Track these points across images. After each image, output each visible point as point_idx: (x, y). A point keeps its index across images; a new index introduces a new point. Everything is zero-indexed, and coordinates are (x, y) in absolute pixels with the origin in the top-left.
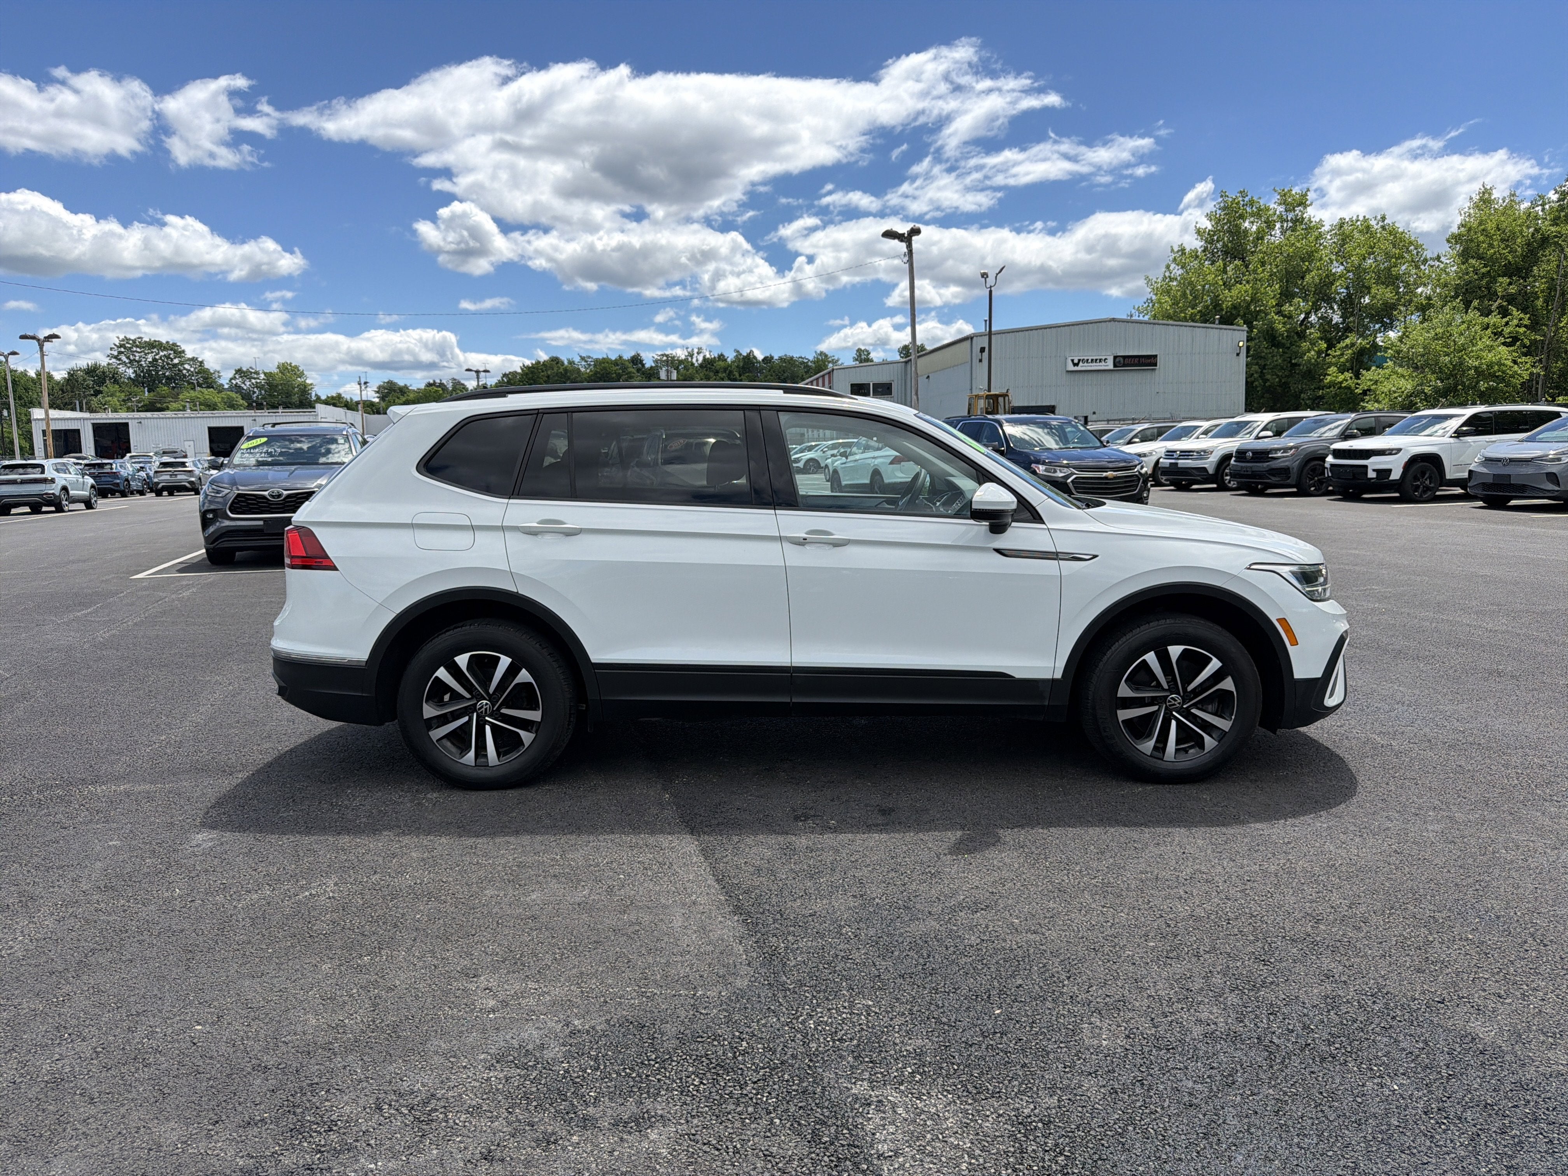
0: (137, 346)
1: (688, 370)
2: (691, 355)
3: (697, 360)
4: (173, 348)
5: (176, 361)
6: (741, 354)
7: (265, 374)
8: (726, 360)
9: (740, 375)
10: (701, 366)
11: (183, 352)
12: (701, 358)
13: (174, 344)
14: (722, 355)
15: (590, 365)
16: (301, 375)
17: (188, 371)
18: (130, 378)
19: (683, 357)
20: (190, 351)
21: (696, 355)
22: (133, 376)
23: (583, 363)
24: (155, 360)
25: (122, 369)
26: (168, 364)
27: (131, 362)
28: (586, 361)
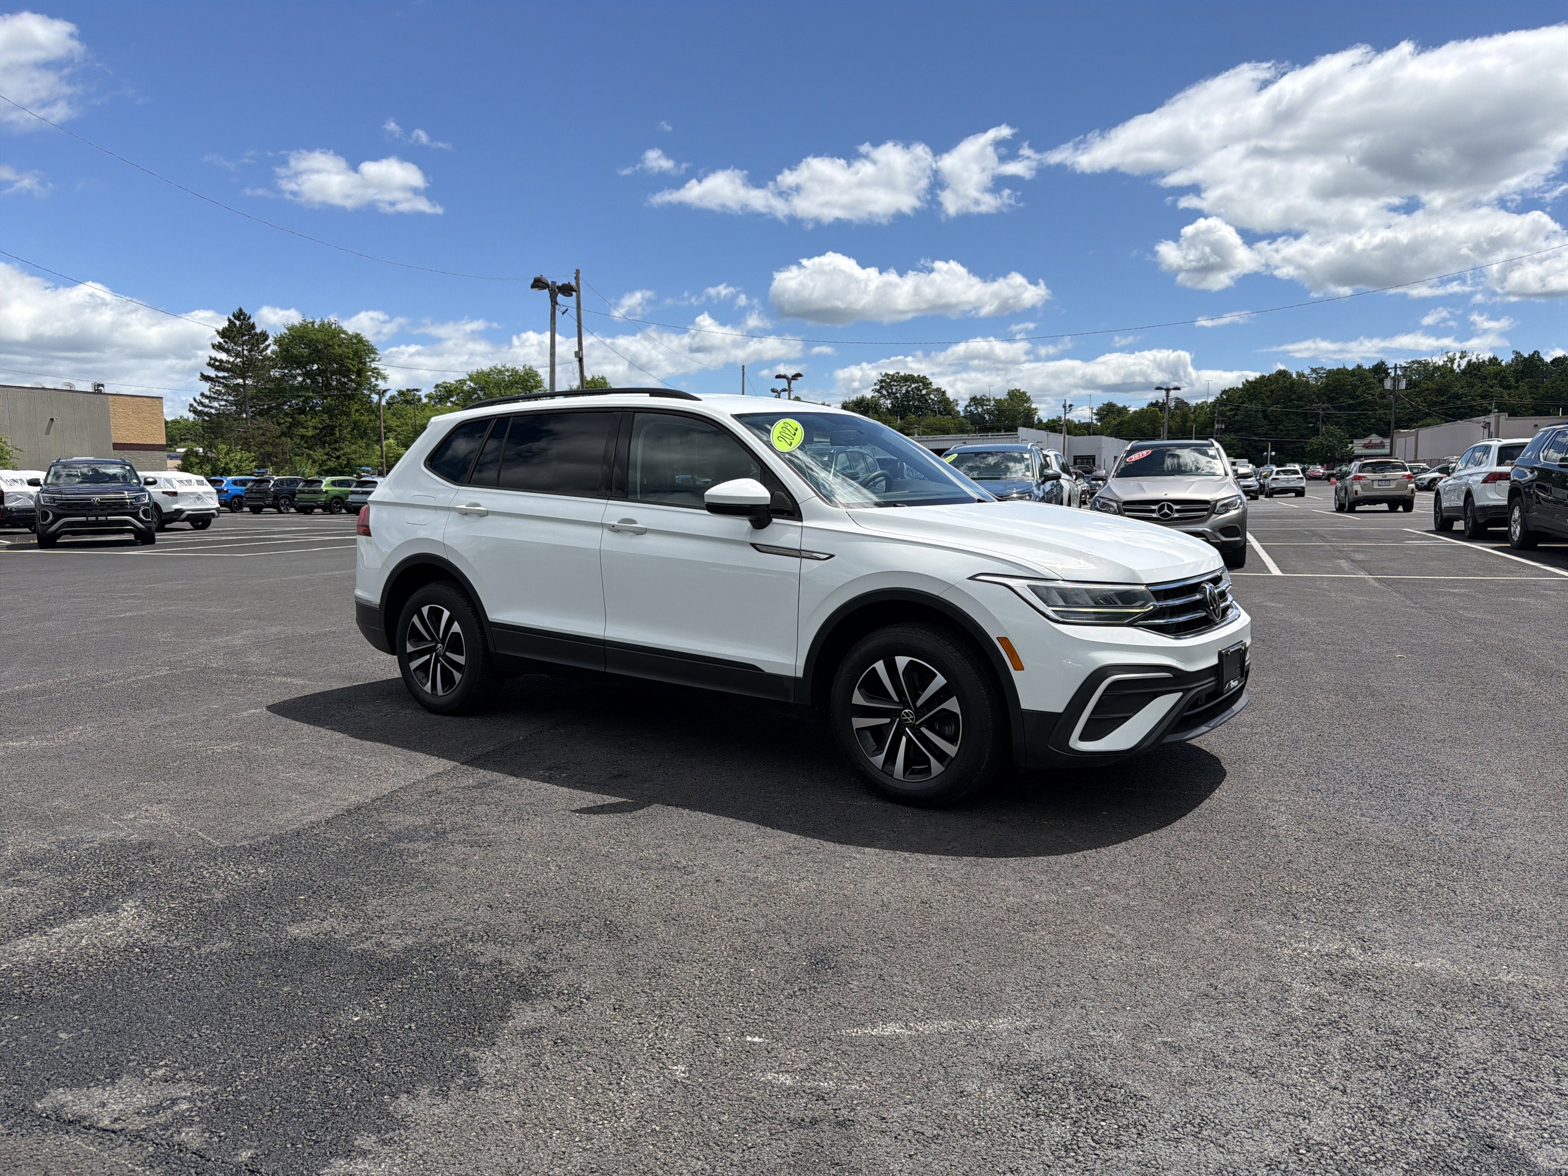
0: (895, 381)
1: (1444, 378)
2: (1452, 361)
3: (1459, 366)
4: (923, 381)
5: (924, 392)
6: (1522, 356)
7: (996, 401)
8: (1500, 364)
9: (1517, 381)
10: (1464, 372)
11: (931, 383)
12: (1464, 363)
13: (924, 378)
14: (1495, 359)
15: (1321, 377)
16: (1028, 400)
17: (933, 400)
18: (887, 408)
19: (1441, 363)
20: (937, 382)
21: (1458, 359)
22: (890, 406)
23: (1314, 376)
24: (907, 391)
25: (882, 401)
26: (917, 395)
27: (889, 394)
28: (1317, 373)
